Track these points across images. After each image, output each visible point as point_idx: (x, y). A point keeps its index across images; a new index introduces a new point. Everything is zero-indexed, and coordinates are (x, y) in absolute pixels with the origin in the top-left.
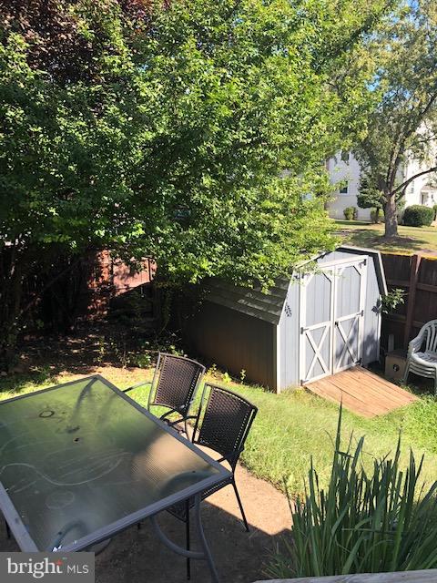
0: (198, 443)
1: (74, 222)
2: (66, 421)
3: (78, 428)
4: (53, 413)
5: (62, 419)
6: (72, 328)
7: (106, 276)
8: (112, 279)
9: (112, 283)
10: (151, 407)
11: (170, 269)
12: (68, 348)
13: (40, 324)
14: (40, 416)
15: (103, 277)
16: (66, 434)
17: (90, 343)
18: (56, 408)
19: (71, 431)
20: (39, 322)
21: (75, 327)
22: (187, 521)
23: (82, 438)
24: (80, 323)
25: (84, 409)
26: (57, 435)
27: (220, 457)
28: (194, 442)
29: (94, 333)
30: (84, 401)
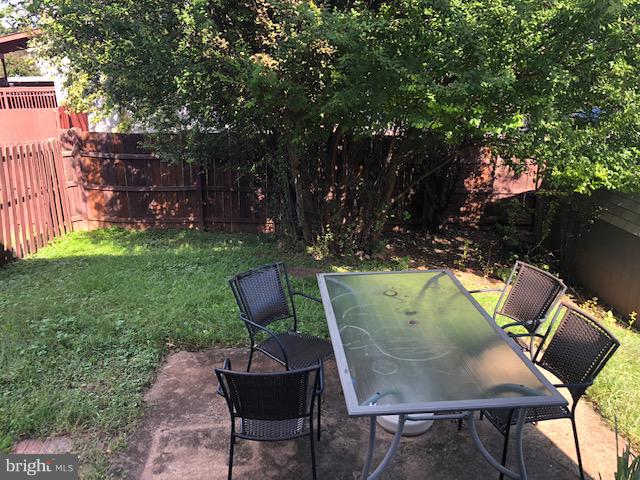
0: (539, 364)
1: (448, 109)
2: (407, 304)
3: (415, 313)
4: (396, 294)
5: (403, 301)
6: (440, 227)
7: (486, 177)
8: (492, 181)
9: (491, 186)
10: (497, 316)
11: (553, 174)
12: (432, 247)
13: (407, 215)
14: (385, 294)
15: (482, 179)
16: (404, 316)
17: (455, 246)
18: (400, 290)
19: (408, 313)
20: (406, 213)
21: (444, 226)
22: (507, 436)
23: (418, 322)
24: (449, 223)
25: (426, 298)
26: (395, 313)
27: (560, 382)
28: (534, 361)
29: (462, 236)
30: (428, 291)
